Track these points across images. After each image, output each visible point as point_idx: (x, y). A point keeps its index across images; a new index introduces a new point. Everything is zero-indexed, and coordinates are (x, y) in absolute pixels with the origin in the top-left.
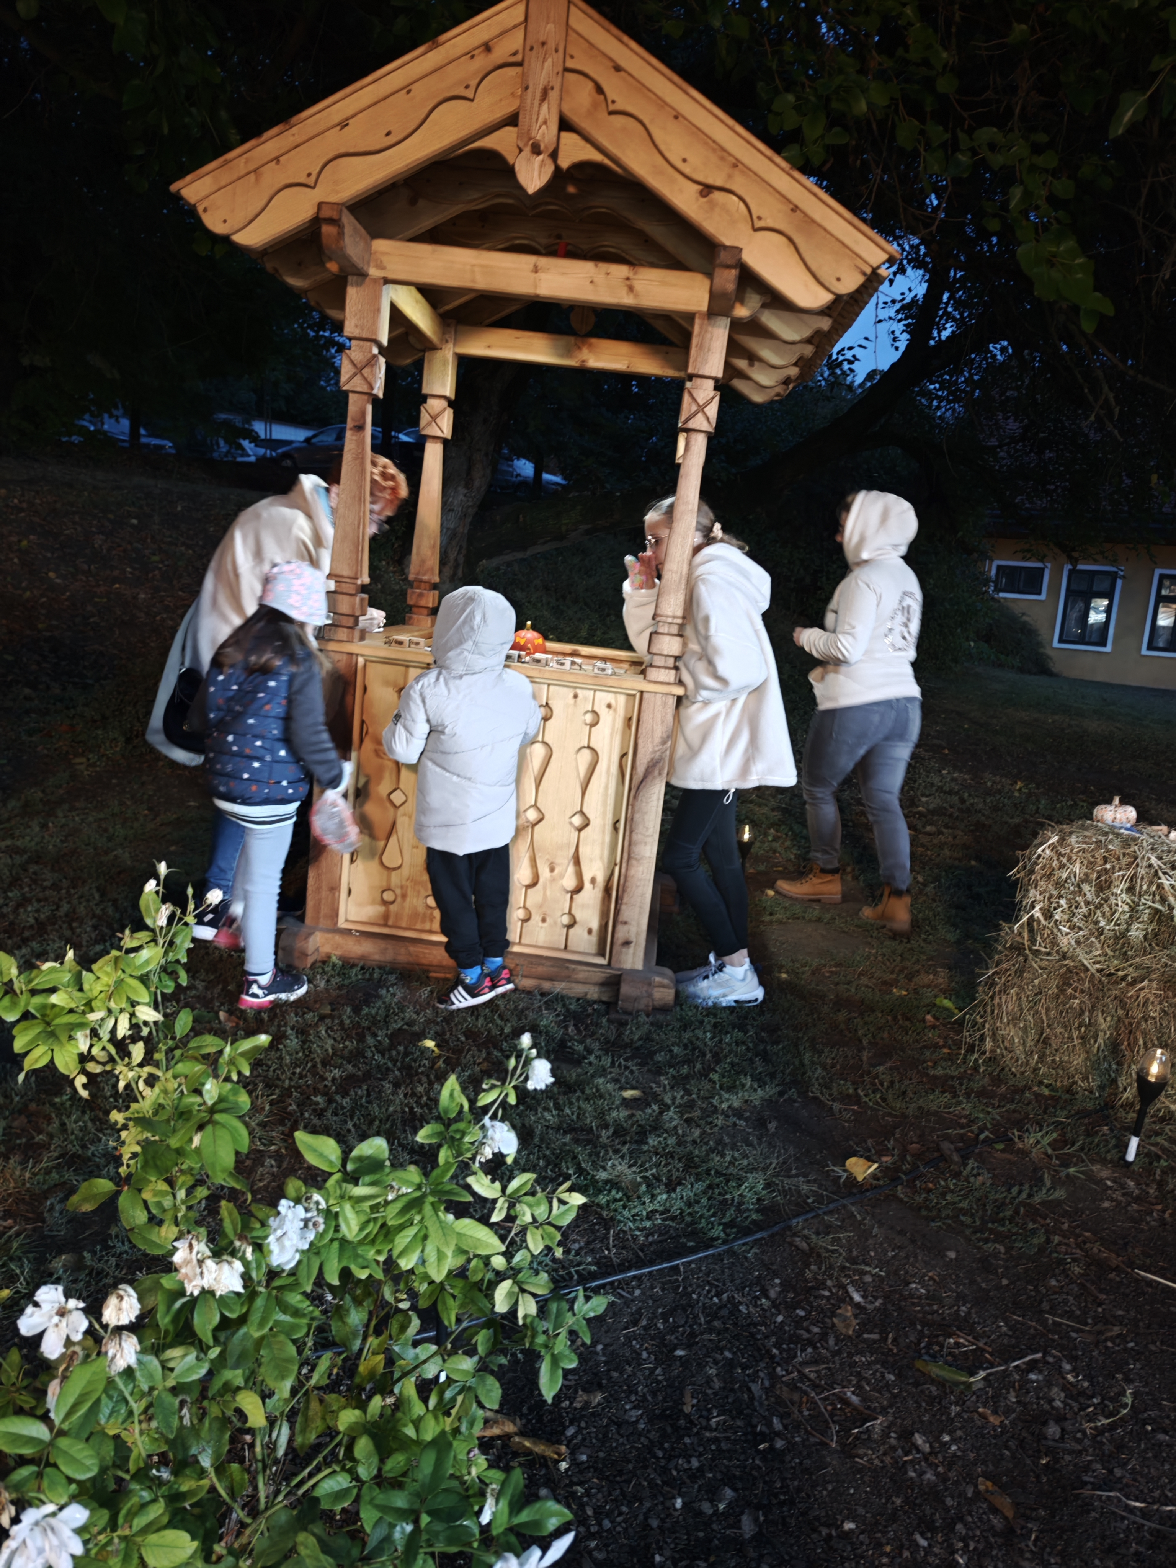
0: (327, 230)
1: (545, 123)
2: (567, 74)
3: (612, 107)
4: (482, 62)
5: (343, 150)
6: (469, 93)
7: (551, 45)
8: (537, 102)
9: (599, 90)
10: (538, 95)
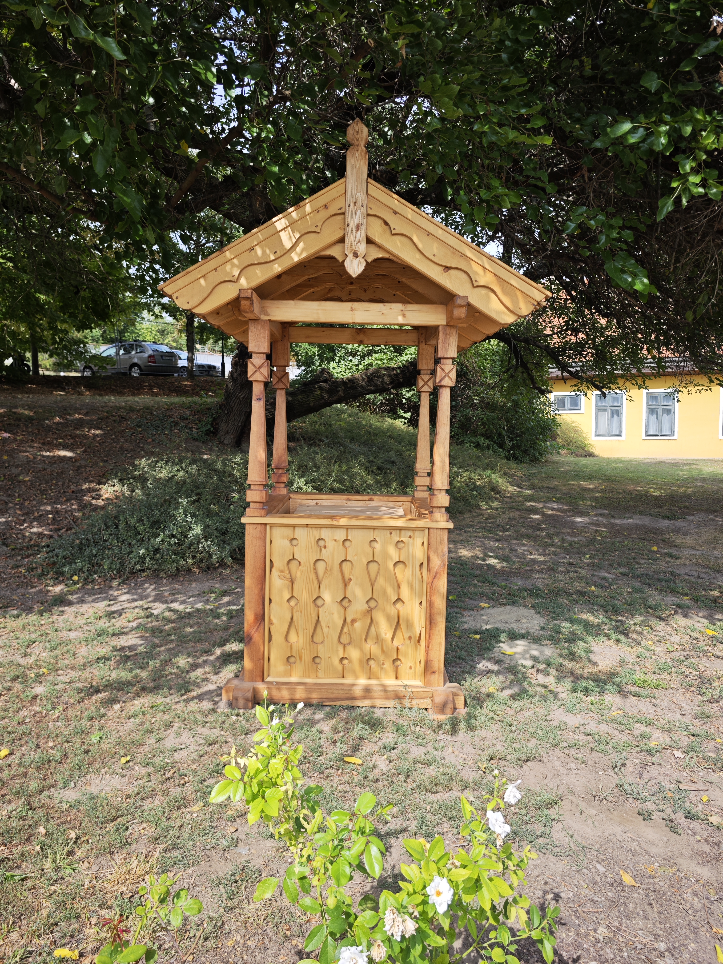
0: (243, 303)
1: (359, 241)
2: (370, 218)
3: (393, 232)
4: (324, 214)
5: (251, 262)
6: (318, 230)
7: (359, 203)
8: (354, 232)
9: (386, 223)
10: (355, 229)
